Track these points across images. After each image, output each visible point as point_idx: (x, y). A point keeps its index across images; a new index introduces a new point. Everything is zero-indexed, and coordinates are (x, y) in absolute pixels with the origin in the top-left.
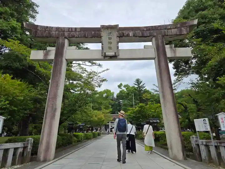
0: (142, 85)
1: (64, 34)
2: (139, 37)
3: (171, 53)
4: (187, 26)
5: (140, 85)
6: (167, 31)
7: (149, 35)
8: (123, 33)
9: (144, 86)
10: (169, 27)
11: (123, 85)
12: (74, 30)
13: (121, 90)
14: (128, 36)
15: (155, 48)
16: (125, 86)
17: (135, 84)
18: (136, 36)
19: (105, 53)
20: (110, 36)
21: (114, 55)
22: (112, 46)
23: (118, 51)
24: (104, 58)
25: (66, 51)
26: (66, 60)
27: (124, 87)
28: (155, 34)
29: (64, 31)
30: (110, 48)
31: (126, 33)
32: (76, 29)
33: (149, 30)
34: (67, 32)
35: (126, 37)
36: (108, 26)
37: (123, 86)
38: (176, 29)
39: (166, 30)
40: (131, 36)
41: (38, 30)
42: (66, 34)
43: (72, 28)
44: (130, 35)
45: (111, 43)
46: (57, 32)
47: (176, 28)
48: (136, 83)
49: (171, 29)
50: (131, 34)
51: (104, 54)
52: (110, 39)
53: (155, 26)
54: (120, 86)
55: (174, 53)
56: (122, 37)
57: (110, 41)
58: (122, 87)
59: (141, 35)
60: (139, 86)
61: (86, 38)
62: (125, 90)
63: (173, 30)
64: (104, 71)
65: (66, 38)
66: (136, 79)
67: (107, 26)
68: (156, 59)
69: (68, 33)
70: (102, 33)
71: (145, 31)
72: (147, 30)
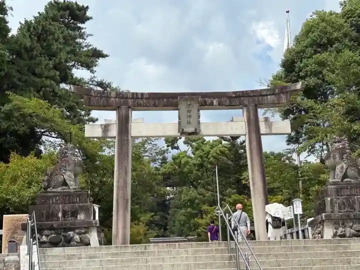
1: (127, 102)
2: (226, 106)
3: (266, 128)
4: (287, 92)
6: (262, 99)
7: (238, 104)
8: (205, 101)
10: (265, 93)
12: (140, 96)
14: (212, 104)
15: (246, 121)
18: (222, 105)
19: (183, 130)
20: (189, 109)
21: (194, 131)
22: (191, 120)
23: (199, 127)
24: (181, 135)
25: (131, 125)
26: (132, 137)
28: (246, 103)
29: (127, 98)
30: (189, 123)
31: (209, 101)
32: (142, 94)
33: (239, 97)
34: (130, 98)
35: (208, 105)
38: (273, 96)
39: (260, 98)
40: (215, 106)
41: (92, 96)
42: (130, 102)
43: (137, 94)
44: (215, 104)
45: (190, 116)
46: (117, 99)
47: (273, 94)
49: (267, 95)
50: (215, 102)
53: (246, 91)
55: (269, 128)
56: (204, 106)
57: (189, 114)
59: (228, 103)
61: (156, 106)
63: (269, 97)
65: (129, 107)
68: (247, 135)
69: (133, 100)
70: (180, 105)
71: (233, 97)
72: (236, 97)
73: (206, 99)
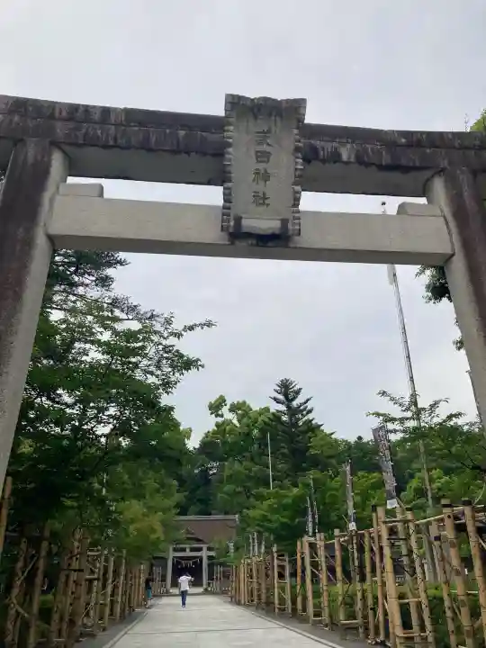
0: (301, 405)
1: (50, 128)
2: (381, 168)
5: (295, 403)
7: (418, 164)
8: (316, 149)
9: (309, 405)
11: (229, 403)
12: (97, 117)
13: (220, 420)
14: (335, 157)
15: (450, 218)
16: (233, 409)
17: (275, 399)
18: (368, 165)
19: (238, 220)
20: (265, 148)
21: (277, 232)
22: (270, 188)
23: (297, 215)
24: (233, 243)
25: (52, 200)
26: (51, 238)
27: (231, 410)
28: (444, 163)
29: (52, 117)
30: (261, 200)
31: (326, 147)
32: (106, 111)
34: (63, 120)
35: (324, 161)
36: (259, 99)
37: (228, 406)
40: (347, 163)
43: (87, 109)
44: (345, 157)
45: (265, 177)
46: (16, 118)
48: (281, 397)
50: (346, 153)
51: (232, 223)
52: (263, 157)
54: (215, 408)
57: (261, 166)
58: (225, 410)
59: (386, 159)
60: (289, 407)
61: (150, 150)
62: (235, 421)
64: (191, 328)
65: (56, 144)
66: (279, 382)
67: (253, 100)
68: (458, 260)
69: (71, 125)
70: (231, 128)
71: (401, 146)
72: (409, 145)
73: (318, 143)
